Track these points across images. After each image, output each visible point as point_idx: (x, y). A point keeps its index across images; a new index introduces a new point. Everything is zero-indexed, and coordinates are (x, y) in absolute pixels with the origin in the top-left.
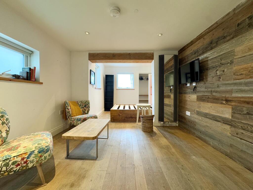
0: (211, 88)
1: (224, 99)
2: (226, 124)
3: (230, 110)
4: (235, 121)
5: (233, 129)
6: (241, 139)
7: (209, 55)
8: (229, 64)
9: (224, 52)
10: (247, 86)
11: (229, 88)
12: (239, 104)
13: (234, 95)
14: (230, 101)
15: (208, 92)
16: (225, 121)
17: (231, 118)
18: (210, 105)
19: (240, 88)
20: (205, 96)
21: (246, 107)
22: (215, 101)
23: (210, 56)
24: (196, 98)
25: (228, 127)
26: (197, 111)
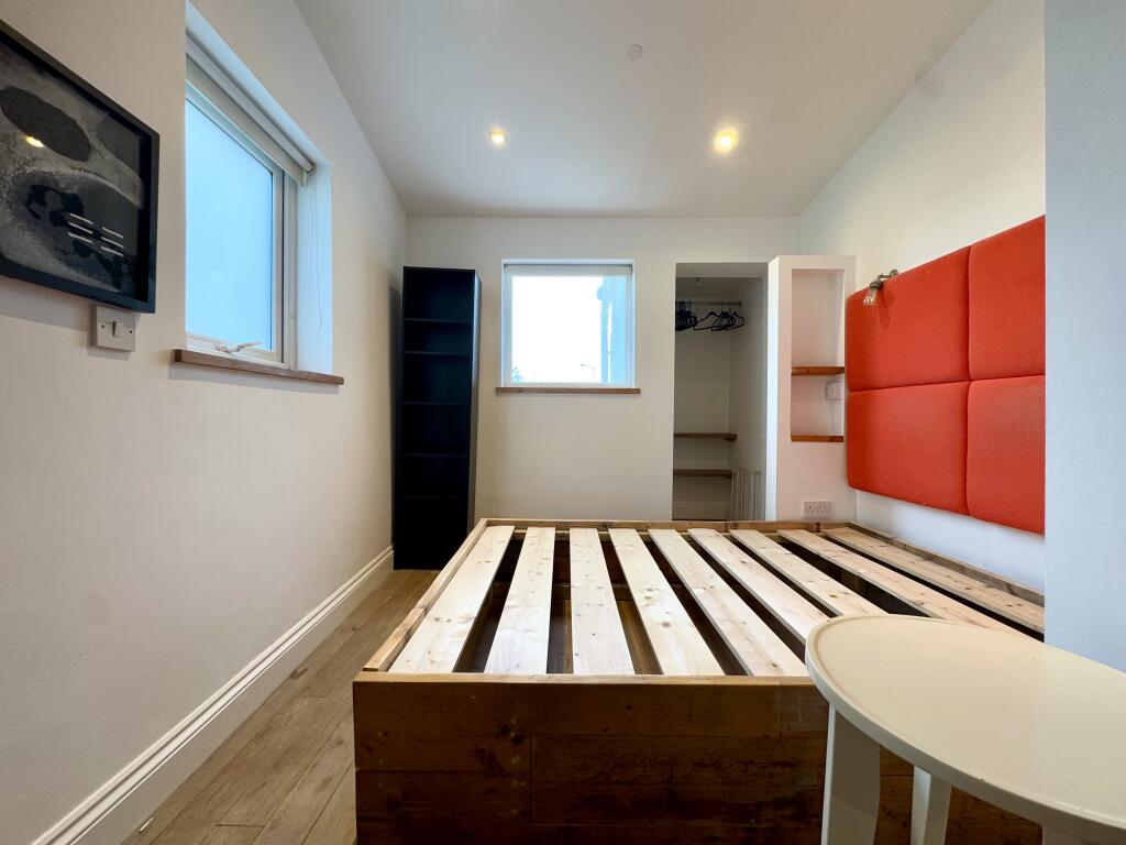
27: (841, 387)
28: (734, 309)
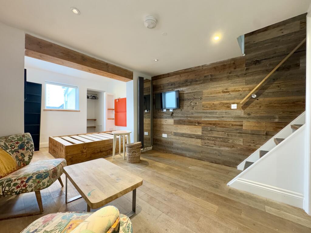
0: (187, 114)
1: (197, 122)
2: (198, 139)
3: (201, 129)
4: (204, 136)
5: (203, 141)
6: (207, 146)
7: (185, 89)
8: (199, 99)
9: (196, 91)
10: (210, 114)
11: (200, 115)
12: (206, 125)
13: (203, 119)
14: (200, 123)
15: (184, 117)
16: (198, 137)
17: (201, 134)
18: (186, 127)
19: (206, 115)
20: (182, 121)
21: (210, 127)
22: (190, 123)
23: (186, 91)
24: (173, 122)
25: (199, 140)
26: (174, 132)
27: (114, 112)
28: (96, 96)
